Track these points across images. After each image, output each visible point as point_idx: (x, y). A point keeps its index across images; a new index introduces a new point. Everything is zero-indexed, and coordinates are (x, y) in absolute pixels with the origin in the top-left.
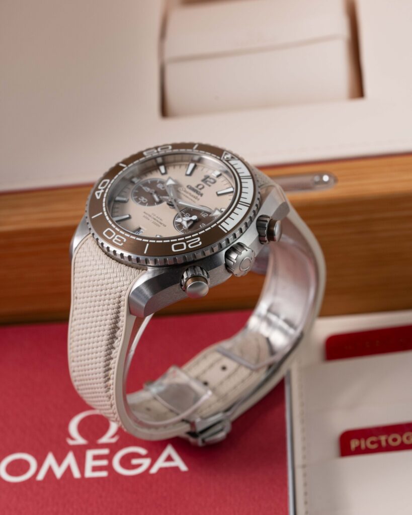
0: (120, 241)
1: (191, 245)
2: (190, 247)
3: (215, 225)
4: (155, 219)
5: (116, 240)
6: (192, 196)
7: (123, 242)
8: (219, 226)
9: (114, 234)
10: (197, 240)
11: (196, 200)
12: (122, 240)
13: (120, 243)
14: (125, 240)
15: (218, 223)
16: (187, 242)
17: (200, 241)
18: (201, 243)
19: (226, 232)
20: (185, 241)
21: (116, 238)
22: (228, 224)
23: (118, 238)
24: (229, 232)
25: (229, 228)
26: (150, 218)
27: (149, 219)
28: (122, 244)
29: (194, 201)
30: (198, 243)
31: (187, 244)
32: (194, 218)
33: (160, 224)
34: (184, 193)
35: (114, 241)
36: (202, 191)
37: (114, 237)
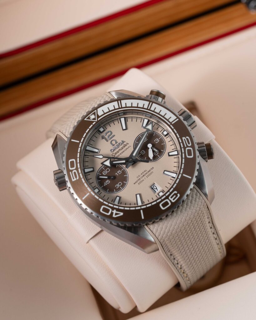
0: (175, 196)
1: (189, 144)
2: (190, 145)
3: (171, 126)
4: (144, 176)
5: (174, 199)
6: (122, 148)
7: (177, 194)
8: (173, 123)
9: (167, 200)
10: (184, 139)
11: (128, 146)
12: (175, 194)
13: (177, 196)
14: (176, 192)
15: (169, 124)
16: (186, 146)
17: (186, 138)
18: (187, 137)
19: (178, 119)
20: (185, 148)
21: (172, 199)
22: (171, 117)
23: (171, 197)
24: (178, 118)
25: (174, 117)
26: (141, 180)
27: (143, 180)
28: (179, 195)
29: (129, 147)
30: (187, 139)
31: (188, 147)
32: (150, 146)
33: (150, 172)
34: (118, 154)
35: (173, 201)
36: (119, 141)
37: (170, 201)
